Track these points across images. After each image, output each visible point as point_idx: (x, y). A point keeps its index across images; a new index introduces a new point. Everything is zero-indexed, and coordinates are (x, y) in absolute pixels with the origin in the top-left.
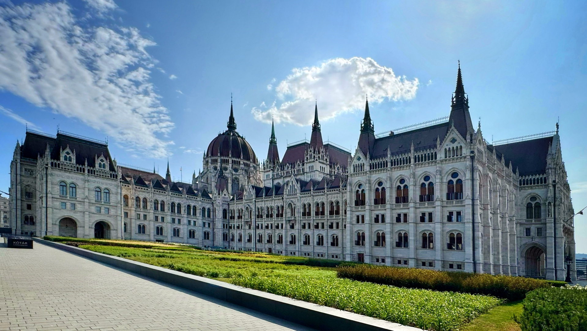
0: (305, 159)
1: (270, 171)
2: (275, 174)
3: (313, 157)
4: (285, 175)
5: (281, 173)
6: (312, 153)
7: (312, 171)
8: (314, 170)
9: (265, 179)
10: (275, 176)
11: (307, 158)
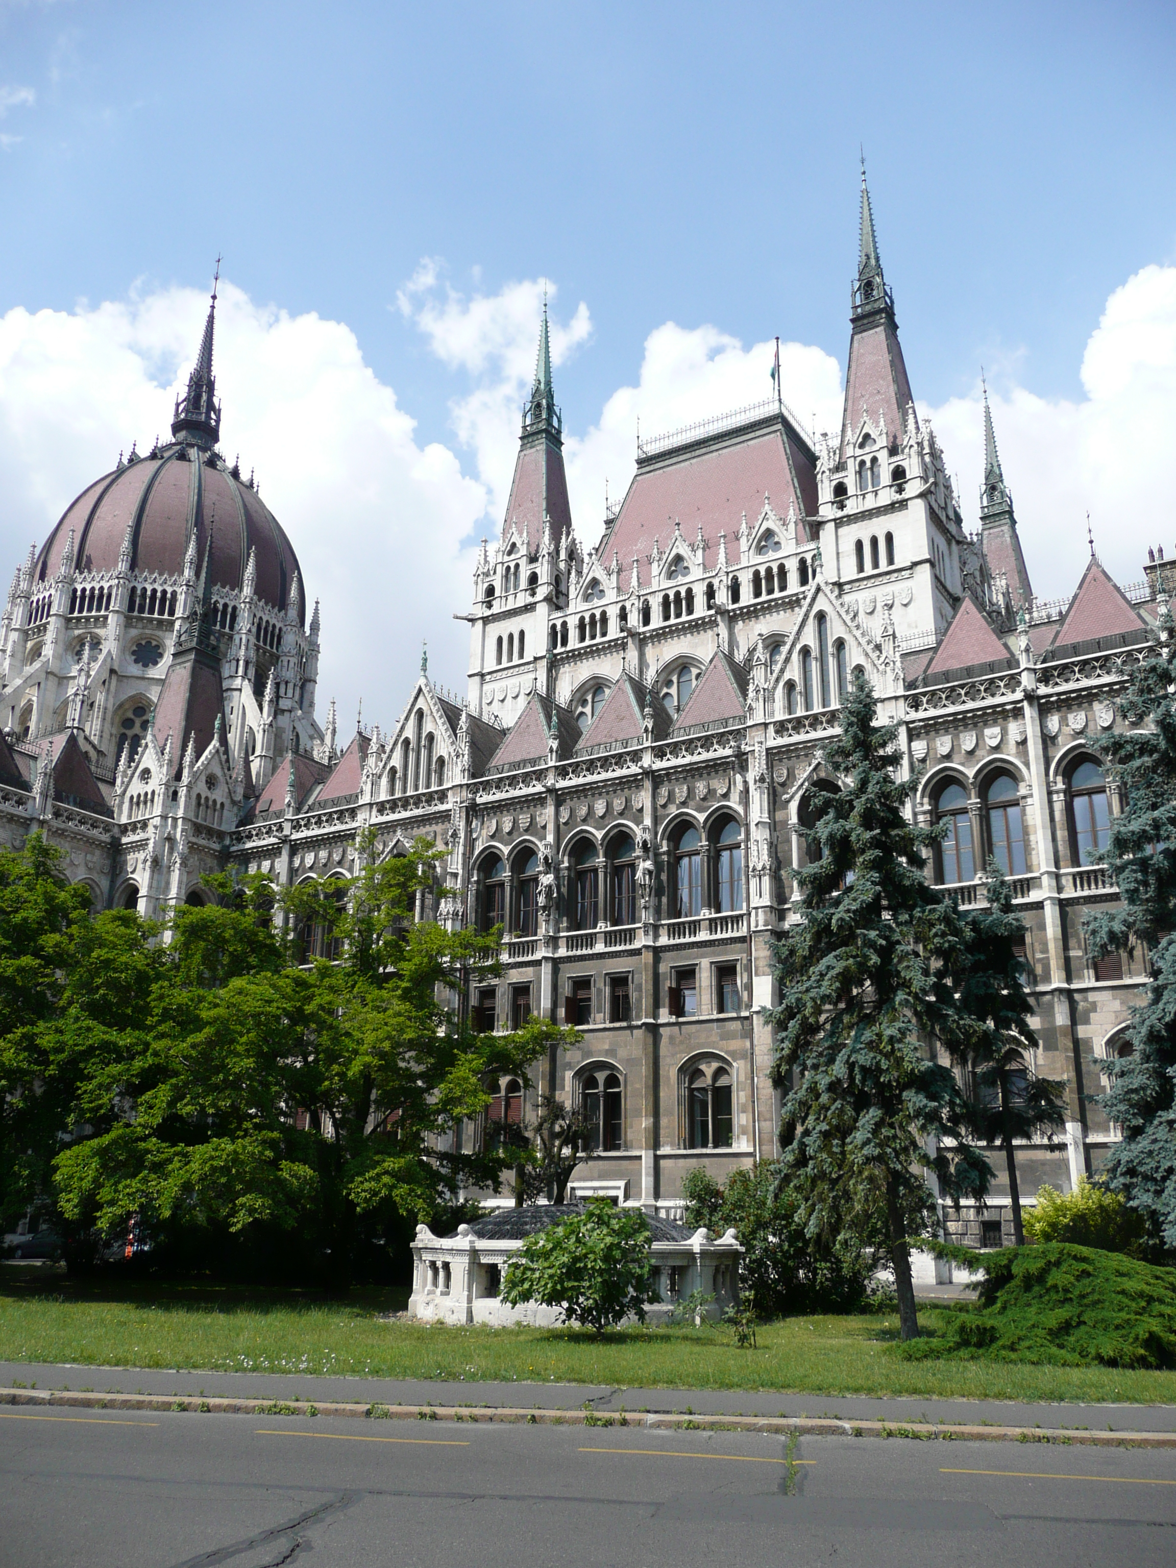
0: (825, 493)
1: (529, 608)
2: (573, 622)
3: (885, 477)
4: (656, 622)
5: (623, 616)
6: (883, 456)
7: (883, 566)
8: (899, 563)
9: (491, 664)
10: (573, 634)
11: (840, 490)
